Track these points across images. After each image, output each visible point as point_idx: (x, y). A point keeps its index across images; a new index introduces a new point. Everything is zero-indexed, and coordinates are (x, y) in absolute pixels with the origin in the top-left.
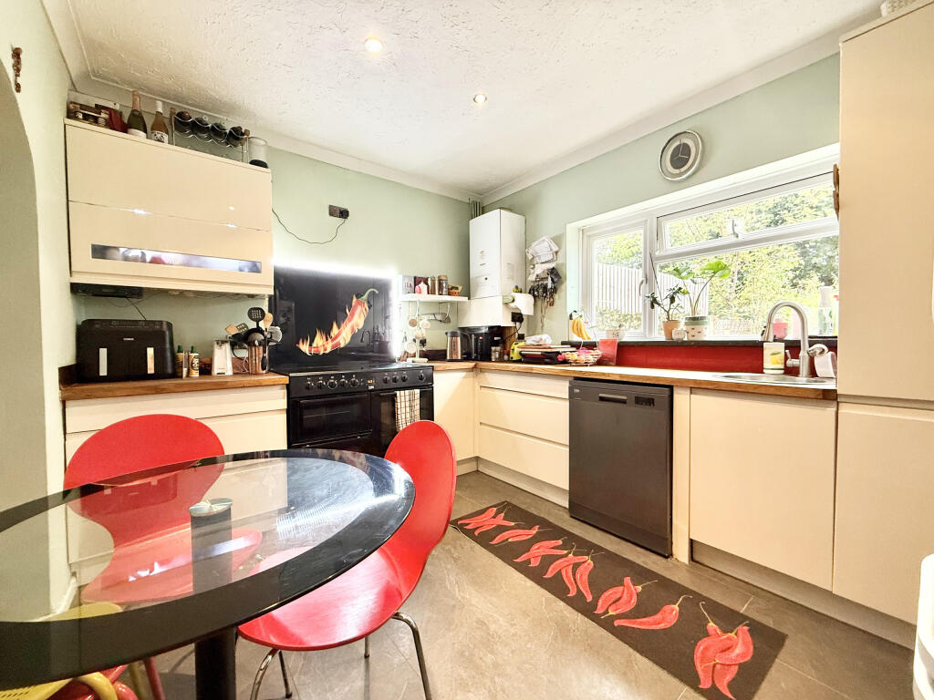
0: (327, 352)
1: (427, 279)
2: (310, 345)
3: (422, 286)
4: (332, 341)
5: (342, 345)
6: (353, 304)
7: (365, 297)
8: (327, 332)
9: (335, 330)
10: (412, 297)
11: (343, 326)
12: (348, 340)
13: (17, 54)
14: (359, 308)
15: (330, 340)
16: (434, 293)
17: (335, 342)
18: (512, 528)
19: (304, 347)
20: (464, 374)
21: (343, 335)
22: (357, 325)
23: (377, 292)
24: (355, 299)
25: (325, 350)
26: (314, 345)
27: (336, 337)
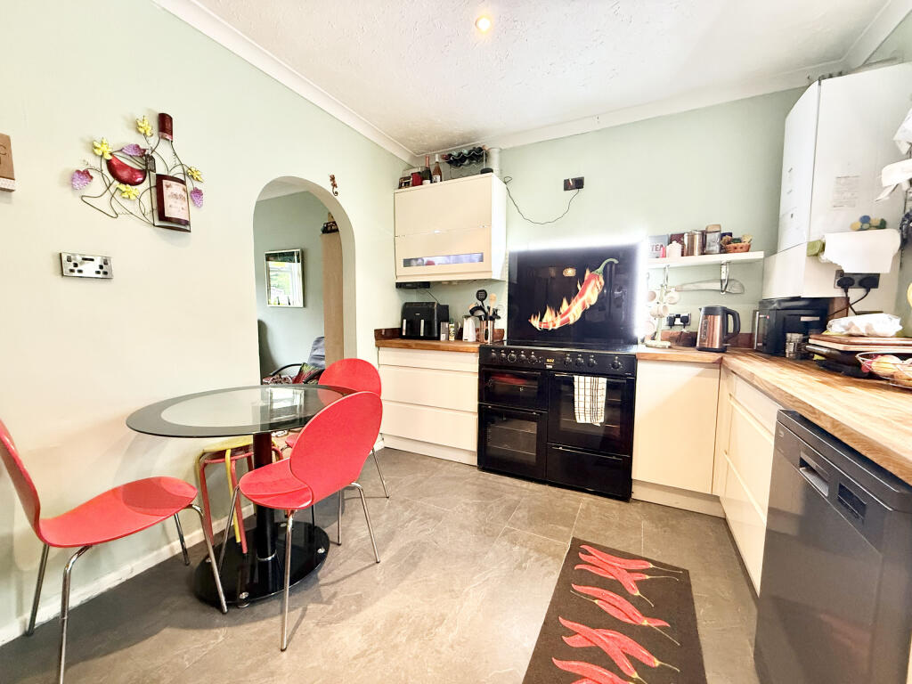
0: (556, 328)
1: (682, 235)
2: (541, 320)
3: (676, 247)
4: (562, 317)
5: (571, 322)
6: (586, 278)
7: (601, 269)
8: (557, 308)
9: (565, 306)
10: (662, 263)
11: (573, 301)
12: (578, 316)
13: (333, 178)
14: (593, 282)
15: (559, 316)
16: (692, 254)
17: (565, 318)
18: (627, 596)
19: (535, 322)
20: (698, 370)
21: (573, 311)
22: (589, 301)
23: (616, 262)
24: (588, 273)
25: (554, 325)
26: (544, 320)
27: (566, 313)
